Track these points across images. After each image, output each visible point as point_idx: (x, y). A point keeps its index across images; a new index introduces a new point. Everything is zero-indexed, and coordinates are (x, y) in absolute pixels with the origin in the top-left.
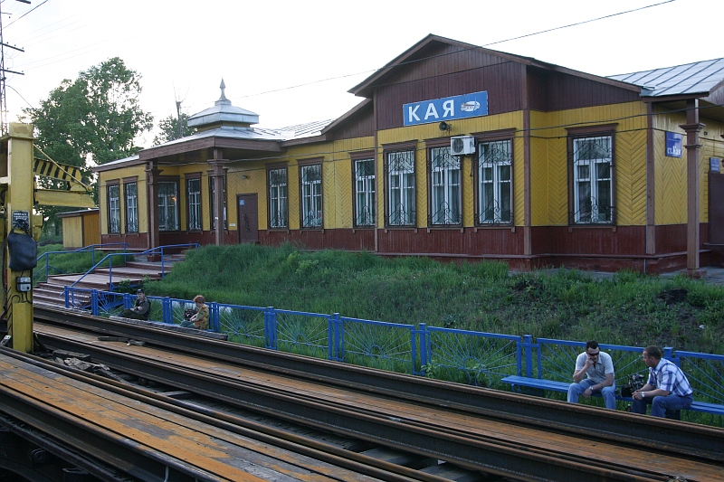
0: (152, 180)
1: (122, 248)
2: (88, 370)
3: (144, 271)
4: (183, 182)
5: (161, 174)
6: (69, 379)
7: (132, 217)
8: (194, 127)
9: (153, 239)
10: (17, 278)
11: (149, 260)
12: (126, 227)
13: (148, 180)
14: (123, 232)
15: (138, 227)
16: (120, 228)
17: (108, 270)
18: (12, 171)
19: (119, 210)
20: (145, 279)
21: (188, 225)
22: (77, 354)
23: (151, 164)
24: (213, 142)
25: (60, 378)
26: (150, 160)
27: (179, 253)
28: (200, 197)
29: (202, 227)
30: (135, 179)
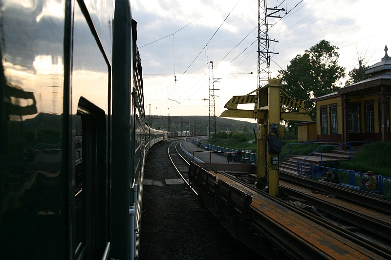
0: (345, 105)
1: (328, 142)
2: (304, 209)
3: (340, 155)
4: (363, 106)
5: (350, 101)
6: (294, 213)
7: (334, 126)
8: (369, 74)
9: (345, 138)
10: (272, 157)
11: (343, 149)
12: (331, 131)
13: (343, 105)
14: (329, 133)
15: (337, 131)
16: (327, 131)
17: (320, 154)
18: (270, 103)
19: (327, 122)
20: (340, 160)
21: (365, 130)
22: (300, 200)
23: (344, 96)
24: (381, 82)
25: (290, 212)
26: (344, 94)
27: (360, 146)
28: (373, 114)
29: (374, 131)
30: (335, 105)
